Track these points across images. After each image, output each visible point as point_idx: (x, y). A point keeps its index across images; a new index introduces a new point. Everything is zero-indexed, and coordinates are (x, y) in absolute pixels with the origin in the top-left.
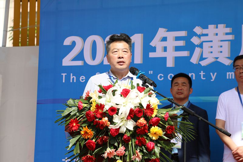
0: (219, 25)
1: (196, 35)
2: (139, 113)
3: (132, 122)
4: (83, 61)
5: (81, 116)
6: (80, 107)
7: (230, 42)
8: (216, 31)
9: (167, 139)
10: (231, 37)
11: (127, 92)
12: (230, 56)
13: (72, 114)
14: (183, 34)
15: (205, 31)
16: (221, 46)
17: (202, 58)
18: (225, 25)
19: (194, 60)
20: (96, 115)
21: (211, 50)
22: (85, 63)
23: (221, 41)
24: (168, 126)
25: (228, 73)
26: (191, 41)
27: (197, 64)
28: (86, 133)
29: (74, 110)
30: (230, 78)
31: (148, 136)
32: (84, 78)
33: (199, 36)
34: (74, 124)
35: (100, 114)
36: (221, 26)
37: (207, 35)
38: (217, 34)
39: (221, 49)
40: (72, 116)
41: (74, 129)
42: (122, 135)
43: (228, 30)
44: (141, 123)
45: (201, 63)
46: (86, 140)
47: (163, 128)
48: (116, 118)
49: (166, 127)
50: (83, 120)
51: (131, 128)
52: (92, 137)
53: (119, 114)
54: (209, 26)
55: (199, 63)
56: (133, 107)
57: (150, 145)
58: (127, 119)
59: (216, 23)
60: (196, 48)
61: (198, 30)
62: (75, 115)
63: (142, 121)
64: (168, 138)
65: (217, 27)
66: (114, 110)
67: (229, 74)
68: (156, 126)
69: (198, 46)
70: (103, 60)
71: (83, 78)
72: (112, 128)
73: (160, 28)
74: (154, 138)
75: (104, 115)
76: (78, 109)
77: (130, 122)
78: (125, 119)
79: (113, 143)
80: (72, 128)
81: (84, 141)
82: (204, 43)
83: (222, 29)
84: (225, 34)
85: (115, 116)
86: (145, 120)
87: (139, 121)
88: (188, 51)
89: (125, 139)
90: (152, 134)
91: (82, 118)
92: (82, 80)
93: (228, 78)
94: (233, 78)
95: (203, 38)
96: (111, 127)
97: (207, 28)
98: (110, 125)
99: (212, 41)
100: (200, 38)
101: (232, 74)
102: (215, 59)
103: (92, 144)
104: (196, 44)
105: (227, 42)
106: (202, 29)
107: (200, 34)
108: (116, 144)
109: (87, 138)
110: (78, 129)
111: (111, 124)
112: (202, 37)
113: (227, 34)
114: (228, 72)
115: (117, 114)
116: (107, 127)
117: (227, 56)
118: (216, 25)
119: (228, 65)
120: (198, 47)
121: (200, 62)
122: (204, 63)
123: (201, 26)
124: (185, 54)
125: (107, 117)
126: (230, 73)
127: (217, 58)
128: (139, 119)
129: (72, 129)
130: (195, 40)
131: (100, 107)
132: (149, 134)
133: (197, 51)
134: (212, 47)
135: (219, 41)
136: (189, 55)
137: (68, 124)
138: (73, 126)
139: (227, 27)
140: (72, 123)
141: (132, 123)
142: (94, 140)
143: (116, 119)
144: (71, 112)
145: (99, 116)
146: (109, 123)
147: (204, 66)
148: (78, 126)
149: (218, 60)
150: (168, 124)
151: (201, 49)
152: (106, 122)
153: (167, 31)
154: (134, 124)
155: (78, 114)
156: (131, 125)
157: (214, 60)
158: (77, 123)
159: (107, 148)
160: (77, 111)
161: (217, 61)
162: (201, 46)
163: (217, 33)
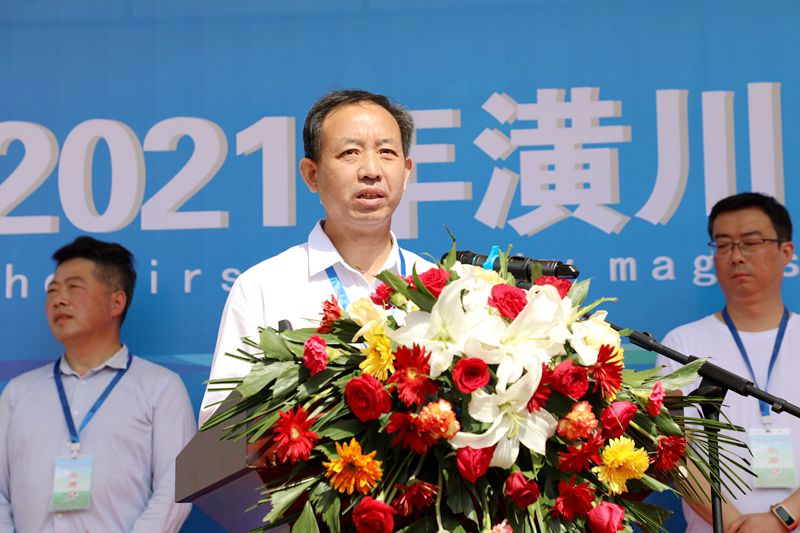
0: (574, 91)
1: (491, 122)
2: (574, 382)
3: (545, 419)
4: (57, 219)
5: (317, 397)
6: (320, 362)
7: (616, 151)
8: (566, 110)
9: (665, 491)
10: (619, 134)
11: (512, 298)
12: (617, 201)
13: (277, 390)
15: (525, 112)
16: (586, 166)
17: (517, 209)
18: (597, 90)
19: (490, 213)
20: (402, 390)
21: (550, 177)
23: (586, 146)
24: (660, 437)
25: (613, 262)
26: (476, 147)
27: (502, 227)
28: (350, 467)
29: (285, 375)
30: (623, 278)
31: (593, 478)
33: (506, 129)
34: (295, 434)
35: (414, 390)
36: (583, 95)
37: (533, 125)
38: (568, 123)
39: (585, 176)
40: (278, 397)
41: (295, 450)
42: (500, 475)
43: (610, 108)
44: (578, 426)
45: (514, 223)
46: (345, 499)
47: (641, 441)
48: (487, 404)
49: (652, 441)
50: (326, 414)
51: (538, 446)
52: (375, 486)
53: (497, 387)
54: (541, 93)
55: (507, 226)
56: (547, 360)
57: (611, 518)
58: (530, 408)
59: (566, 83)
60: (496, 170)
61: (499, 106)
62: (291, 393)
63: (582, 413)
64: (667, 488)
65: (568, 99)
66: (475, 372)
67: (618, 266)
68: (621, 437)
69: (500, 164)
70: (140, 212)
72: (467, 448)
74: (616, 488)
75: (431, 390)
76: (300, 370)
77: (534, 421)
78: (522, 407)
79: (460, 510)
80: (286, 447)
81: (337, 502)
82: (523, 154)
83: (587, 103)
84: (597, 121)
85: (479, 395)
86: (593, 411)
87: (573, 416)
88: (465, 180)
89: (521, 490)
90: (609, 470)
91: (321, 408)
93: (613, 278)
94: (633, 277)
95: (520, 137)
96: (462, 440)
97: (533, 100)
98: (460, 434)
99: (551, 147)
100: (509, 136)
101: (628, 266)
102: (567, 210)
103: (382, 515)
104: (495, 156)
105: (607, 151)
106: (515, 103)
107: (506, 123)
108: (472, 516)
109: (351, 490)
110: (312, 455)
111: (461, 430)
112: (514, 133)
113: (604, 122)
114: (615, 257)
115: (491, 385)
116: (443, 445)
117: (609, 202)
118: (563, 92)
119: (613, 233)
120: (501, 168)
121: (512, 223)
122: (525, 226)
123: (508, 93)
124: (456, 191)
125: (447, 400)
126: (623, 262)
127: (573, 208)
128: (570, 406)
129: (289, 452)
130: (490, 143)
131: (411, 358)
132: (595, 470)
133: (501, 180)
134: (551, 168)
135: (576, 146)
136: (470, 197)
137: (270, 432)
138: (292, 442)
139: (602, 97)
140: (284, 425)
141: (546, 424)
142: (381, 498)
143: (484, 408)
144: (273, 382)
145: (409, 396)
146: (456, 425)
147: (526, 236)
148: (309, 438)
149: (577, 214)
150: (661, 431)
151: (517, 175)
152: (444, 420)
154: (547, 430)
155: (302, 390)
156: (537, 433)
157: (560, 215)
158: (304, 427)
159: (438, 530)
160: (296, 379)
161: (572, 218)
162: (512, 163)
163: (568, 117)
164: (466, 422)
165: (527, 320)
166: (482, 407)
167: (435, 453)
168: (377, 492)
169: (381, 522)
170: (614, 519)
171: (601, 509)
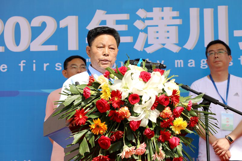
0: (165, 8)
1: (139, 18)
2: (165, 101)
3: (156, 112)
4: (4, 47)
5: (87, 106)
6: (88, 95)
7: (177, 27)
8: (162, 14)
9: (192, 133)
10: (178, 22)
11: (147, 75)
12: (177, 42)
13: (75, 103)
14: (125, 17)
15: (149, 15)
16: (168, 32)
17: (147, 45)
18: (172, 8)
19: (139, 46)
20: (113, 104)
21: (157, 35)
22: (6, 49)
23: (168, 25)
24: (191, 117)
25: (176, 61)
26: (134, 26)
27: (142, 50)
28: (98, 127)
29: (78, 99)
30: (179, 66)
31: (171, 130)
32: (6, 67)
33: (143, 20)
34: (81, 117)
35: (117, 103)
36: (167, 9)
37: (151, 19)
38: (163, 18)
39: (168, 35)
40: (76, 106)
41: (81, 122)
42: (142, 129)
43: (176, 14)
44: (166, 114)
45: (146, 49)
46: (96, 136)
47: (185, 118)
48: (139, 108)
49: (188, 118)
50: (90, 111)
51: (154, 120)
52: (105, 132)
53: (142, 103)
54: (154, 9)
55: (144, 50)
56: (157, 94)
57: (176, 141)
58: (152, 109)
59: (162, 6)
60: (141, 33)
61: (141, 13)
62: (80, 104)
63: (167, 110)
64: (193, 132)
65: (162, 11)
66: (135, 98)
67: (178, 62)
68: (179, 117)
69: (142, 31)
70: (30, 46)
71: (4, 66)
72: (133, 121)
73: (98, 11)
74: (177, 132)
75: (122, 103)
76: (82, 97)
77: (153, 112)
78: (149, 109)
79: (131, 140)
80: (78, 121)
81: (93, 137)
82: (149, 28)
83: (169, 13)
84: (172, 18)
85: (137, 105)
86: (171, 110)
87: (165, 111)
88: (131, 36)
89: (149, 133)
90: (175, 127)
91: (88, 109)
92: (4, 69)
93: (176, 66)
94: (182, 66)
95: (148, 23)
97: (152, 11)
98: (131, 117)
99: (157, 26)
100: (144, 22)
101: (181, 62)
102: (162, 45)
103: (107, 141)
104: (140, 29)
105: (174, 27)
106: (146, 12)
107: (144, 18)
108: (134, 141)
109: (98, 134)
110: (86, 123)
111: (131, 116)
112: (146, 21)
113: (174, 18)
115: (140, 102)
116: (126, 120)
117: (175, 43)
118: (161, 8)
119: (176, 52)
120: (142, 32)
121: (145, 49)
122: (149, 50)
123: (144, 9)
124: (128, 39)
125: (127, 106)
127: (164, 45)
128: (164, 108)
129: (79, 122)
130: (139, 24)
131: (116, 94)
132: (171, 127)
133: (142, 36)
134: (157, 32)
135: (165, 26)
136: (132, 41)
137: (73, 116)
138: (80, 119)
139: (173, 10)
140: (77, 114)
141: (157, 113)
142: (107, 136)
143: (138, 109)
144: (74, 101)
145: (115, 105)
146: (130, 114)
147: (149, 53)
148: (85, 118)
149: (165, 47)
150: (191, 115)
151: (147, 35)
152: (126, 112)
153: (106, 14)
154: (157, 115)
155: (83, 103)
156: (154, 116)
157: (160, 47)
158: (84, 115)
159: (124, 145)
160: (81, 100)
161: (164, 48)
162: (145, 31)
163: (162, 16)
164: (132, 113)
165: (151, 82)
166: (137, 108)
167: (123, 122)
168: (106, 134)
169: (107, 143)
170: (177, 142)
171: (173, 139)
